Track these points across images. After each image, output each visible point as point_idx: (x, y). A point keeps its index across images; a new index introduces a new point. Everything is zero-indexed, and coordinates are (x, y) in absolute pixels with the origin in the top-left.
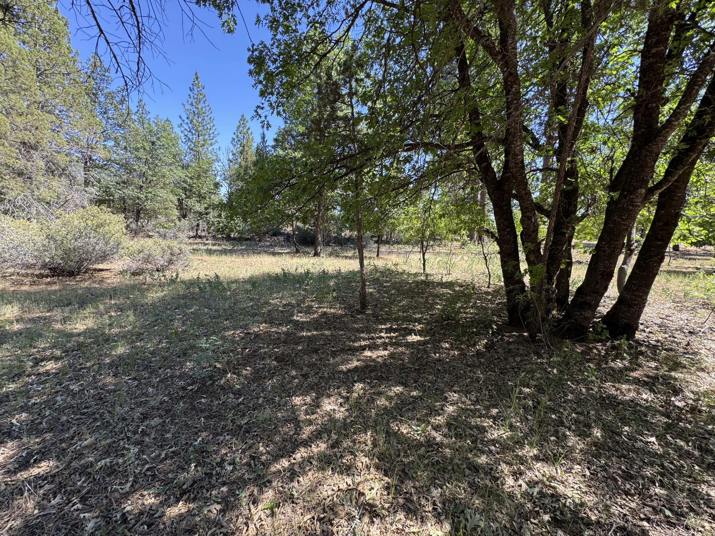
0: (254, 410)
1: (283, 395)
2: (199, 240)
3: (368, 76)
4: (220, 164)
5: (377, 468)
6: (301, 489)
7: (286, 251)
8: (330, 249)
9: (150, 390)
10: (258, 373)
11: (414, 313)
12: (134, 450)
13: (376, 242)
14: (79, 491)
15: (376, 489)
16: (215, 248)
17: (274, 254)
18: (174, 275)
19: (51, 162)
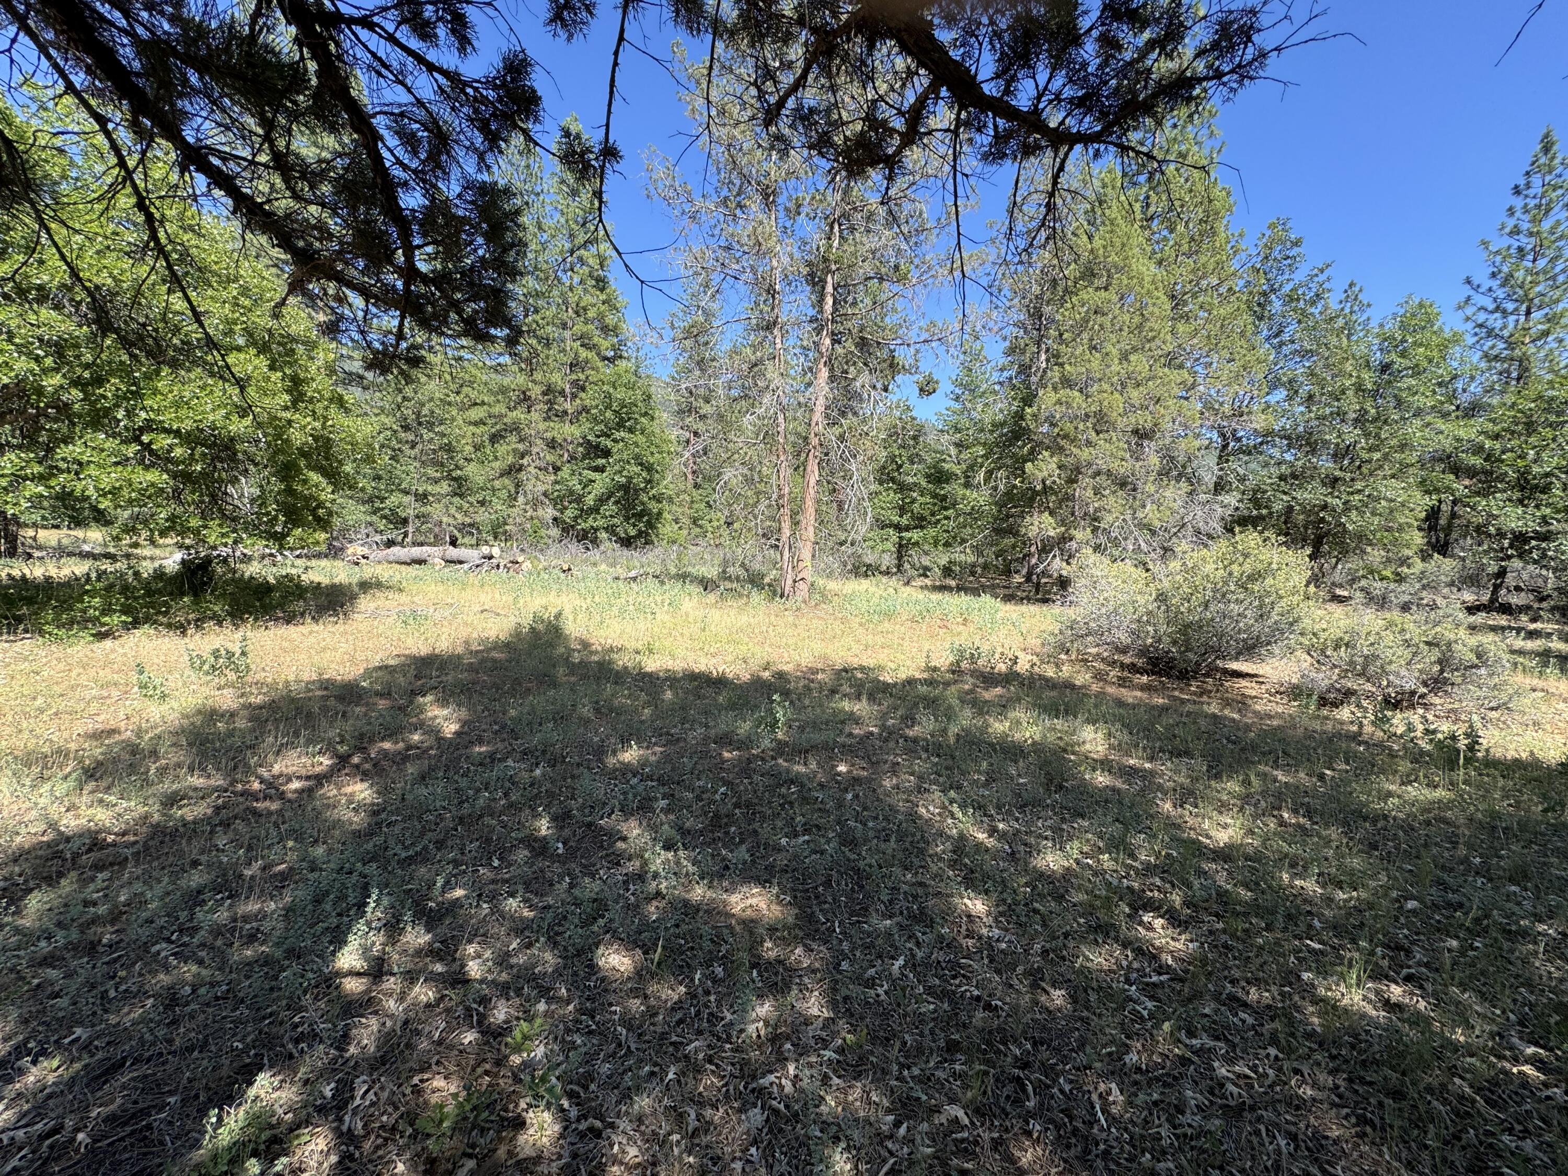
2: (1503, 620)
19: (1169, 457)
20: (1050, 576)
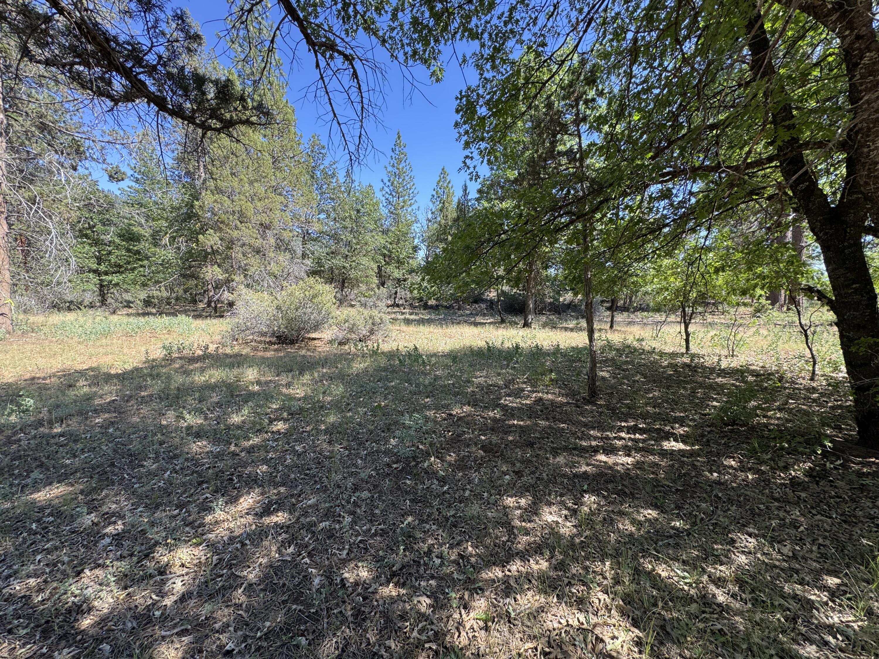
0: (460, 502)
1: (493, 491)
2: (396, 309)
3: (601, 94)
4: (419, 225)
5: (623, 613)
6: (519, 609)
7: (489, 321)
8: (544, 318)
9: (359, 461)
10: (463, 461)
11: (673, 410)
12: (348, 519)
13: (609, 309)
14: (306, 547)
15: (620, 639)
16: (413, 317)
17: (476, 324)
18: (375, 345)
19: (279, 238)
20: (222, 302)
